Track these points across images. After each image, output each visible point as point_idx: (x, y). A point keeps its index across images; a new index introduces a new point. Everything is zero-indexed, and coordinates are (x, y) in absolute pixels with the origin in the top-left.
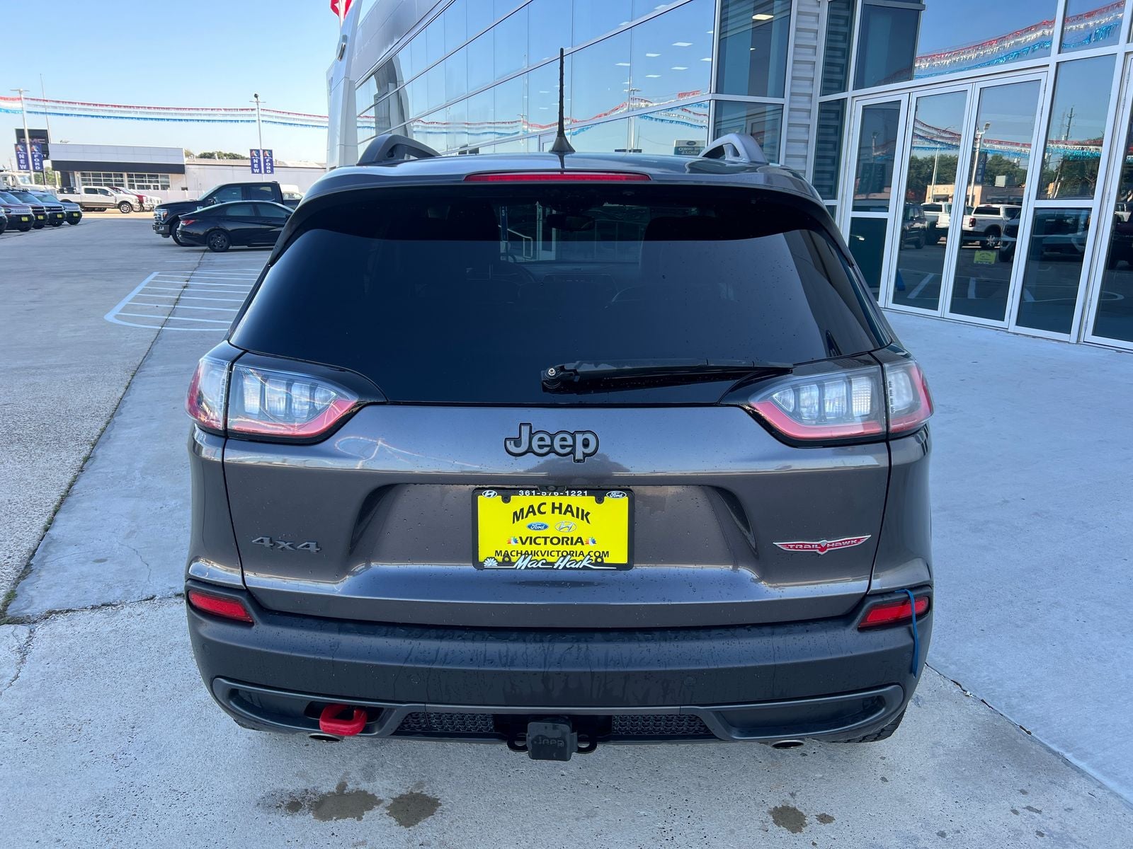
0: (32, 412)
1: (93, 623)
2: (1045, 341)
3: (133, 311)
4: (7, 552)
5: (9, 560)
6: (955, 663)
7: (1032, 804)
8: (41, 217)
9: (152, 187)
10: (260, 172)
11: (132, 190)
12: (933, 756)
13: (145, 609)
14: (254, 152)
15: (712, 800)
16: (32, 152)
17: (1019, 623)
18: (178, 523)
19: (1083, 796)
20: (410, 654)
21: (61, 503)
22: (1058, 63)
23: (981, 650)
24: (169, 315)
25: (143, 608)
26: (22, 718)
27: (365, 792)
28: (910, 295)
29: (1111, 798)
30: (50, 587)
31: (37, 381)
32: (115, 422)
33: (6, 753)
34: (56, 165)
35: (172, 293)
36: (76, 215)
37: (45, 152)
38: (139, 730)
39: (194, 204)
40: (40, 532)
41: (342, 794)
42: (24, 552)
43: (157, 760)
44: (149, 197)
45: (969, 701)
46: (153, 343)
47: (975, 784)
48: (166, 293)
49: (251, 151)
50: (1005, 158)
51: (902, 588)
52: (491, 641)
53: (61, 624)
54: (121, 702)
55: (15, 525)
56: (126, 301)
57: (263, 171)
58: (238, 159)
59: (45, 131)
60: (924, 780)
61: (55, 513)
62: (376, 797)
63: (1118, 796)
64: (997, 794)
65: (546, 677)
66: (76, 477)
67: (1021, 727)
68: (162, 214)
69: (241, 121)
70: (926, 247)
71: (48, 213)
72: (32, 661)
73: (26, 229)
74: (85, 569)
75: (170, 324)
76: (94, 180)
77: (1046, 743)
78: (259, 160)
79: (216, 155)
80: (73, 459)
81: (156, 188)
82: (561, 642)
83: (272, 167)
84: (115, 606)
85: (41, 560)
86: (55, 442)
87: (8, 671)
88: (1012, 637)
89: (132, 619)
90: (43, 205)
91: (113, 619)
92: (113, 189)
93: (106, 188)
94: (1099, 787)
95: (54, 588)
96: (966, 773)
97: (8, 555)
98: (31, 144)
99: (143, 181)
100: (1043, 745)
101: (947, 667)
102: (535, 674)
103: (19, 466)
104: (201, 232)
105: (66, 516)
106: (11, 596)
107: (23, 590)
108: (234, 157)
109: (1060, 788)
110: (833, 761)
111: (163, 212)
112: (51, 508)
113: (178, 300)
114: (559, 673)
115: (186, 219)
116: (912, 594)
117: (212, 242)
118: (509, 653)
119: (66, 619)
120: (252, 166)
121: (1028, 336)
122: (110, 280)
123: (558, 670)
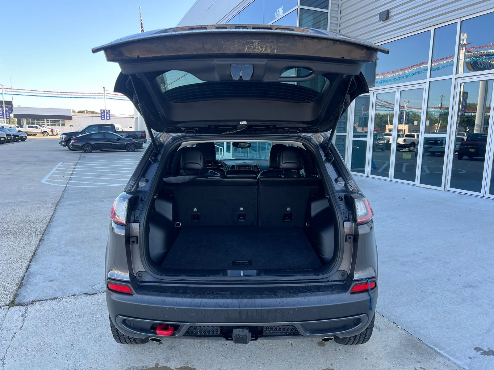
0: (15, 221)
1: (51, 305)
2: (431, 190)
3: (53, 179)
4: (12, 278)
5: (13, 281)
6: (394, 315)
7: (422, 367)
8: (9, 138)
9: (57, 125)
10: (105, 119)
11: (48, 126)
12: (385, 350)
13: (72, 299)
14: (102, 111)
15: (301, 367)
16: (6, 110)
17: (419, 300)
18: (82, 265)
19: (441, 363)
20: (191, 304)
21: (32, 258)
22: (430, 82)
23: (404, 310)
24: (69, 180)
25: (71, 299)
26: (27, 341)
27: (166, 367)
28: (379, 170)
29: (452, 364)
30: (32, 291)
31: (15, 208)
32: (51, 225)
33: (22, 355)
34: (16, 116)
35: (69, 171)
36: (24, 137)
37: (11, 110)
38: (74, 345)
39: (78, 133)
40: (25, 270)
41: (157, 367)
42: (19, 278)
43: (83, 356)
44: (56, 129)
45: (399, 330)
46: (63, 192)
47: (401, 360)
48: (66, 171)
49: (101, 110)
50: (417, 114)
51: (365, 279)
52: (220, 299)
53: (38, 306)
54: (66, 335)
55: (14, 267)
56: (50, 174)
57: (106, 119)
58: (95, 113)
59: (11, 102)
60: (382, 358)
61: (30, 262)
62: (171, 368)
63: (455, 363)
64: (409, 363)
65: (240, 312)
66: (37, 248)
67: (419, 339)
68: (63, 137)
69: (97, 98)
70: (386, 151)
71: (12, 136)
72: (28, 320)
73: (3, 143)
74: (46, 284)
75: (69, 184)
76: (32, 122)
77: (428, 344)
78: (104, 114)
79: (85, 112)
80: (35, 240)
81: (59, 125)
82: (245, 299)
83: (110, 117)
84: (59, 298)
85: (26, 281)
86: (26, 233)
87: (19, 324)
88: (416, 305)
89: (67, 304)
90: (11, 133)
91: (59, 303)
92: (40, 126)
93: (37, 126)
94: (448, 360)
95: (33, 292)
96: (398, 356)
97: (13, 279)
98: (6, 107)
99: (53, 123)
100: (426, 345)
101: (391, 317)
102: (236, 310)
103: (12, 244)
104: (80, 145)
105: (35, 263)
106: (16, 295)
107: (20, 293)
108: (93, 112)
109: (433, 361)
110: (347, 352)
111: (64, 137)
112: (28, 260)
113: (72, 173)
114: (245, 310)
115: (74, 139)
116: (369, 280)
117: (85, 149)
118: (227, 303)
119: (40, 304)
120: (101, 117)
121: (425, 188)
122: (42, 165)
123: (244, 309)
